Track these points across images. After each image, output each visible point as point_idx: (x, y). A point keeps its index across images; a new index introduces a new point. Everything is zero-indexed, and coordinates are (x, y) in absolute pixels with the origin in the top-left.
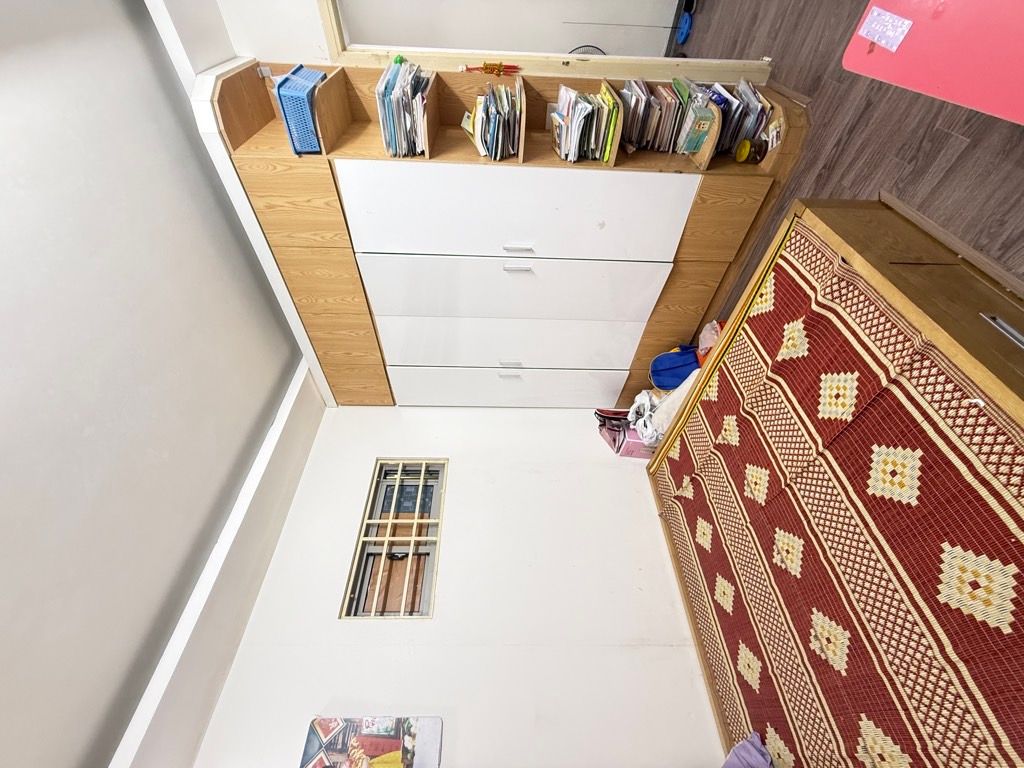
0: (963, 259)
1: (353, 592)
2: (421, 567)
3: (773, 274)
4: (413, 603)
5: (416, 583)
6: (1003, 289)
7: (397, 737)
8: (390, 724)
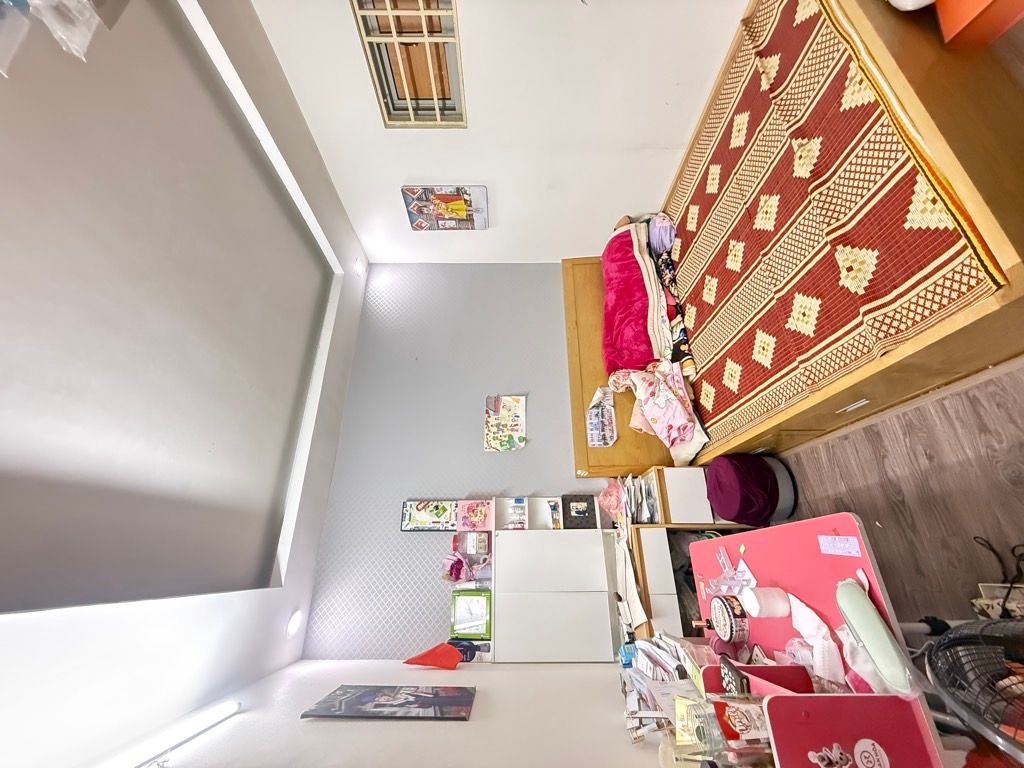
0: (987, 368)
1: (384, 97)
2: (441, 53)
3: (951, 227)
4: (443, 90)
5: (440, 68)
6: (933, 389)
7: (458, 195)
8: (453, 190)
